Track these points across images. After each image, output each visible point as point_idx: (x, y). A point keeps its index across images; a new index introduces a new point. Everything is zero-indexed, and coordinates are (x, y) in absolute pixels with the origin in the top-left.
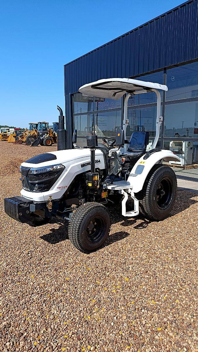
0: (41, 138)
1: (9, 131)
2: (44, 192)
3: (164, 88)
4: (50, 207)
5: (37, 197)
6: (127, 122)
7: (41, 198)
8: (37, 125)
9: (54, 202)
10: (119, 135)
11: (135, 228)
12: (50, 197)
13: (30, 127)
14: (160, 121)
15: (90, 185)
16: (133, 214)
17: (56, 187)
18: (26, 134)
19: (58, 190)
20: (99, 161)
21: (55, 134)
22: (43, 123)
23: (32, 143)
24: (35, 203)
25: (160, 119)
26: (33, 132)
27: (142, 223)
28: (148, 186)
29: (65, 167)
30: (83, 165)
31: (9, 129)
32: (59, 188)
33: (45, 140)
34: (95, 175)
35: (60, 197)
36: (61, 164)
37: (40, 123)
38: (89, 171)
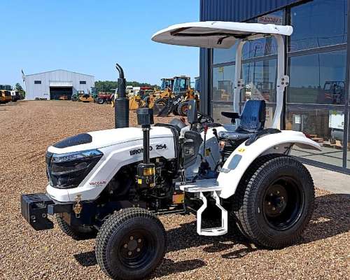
0: (175, 103)
1: (132, 92)
2: (70, 188)
3: (287, 30)
4: (77, 210)
5: (59, 194)
6: (241, 84)
7: (64, 197)
8: (173, 81)
9: (84, 204)
10: (190, 107)
11: (224, 256)
12: (78, 196)
13: (163, 85)
14: (283, 83)
15: (140, 182)
16: (215, 232)
17: (87, 183)
18: (154, 96)
19: (91, 187)
20: (165, 146)
21: (197, 95)
22: (182, 78)
23: (160, 110)
24: (56, 203)
25: (283, 79)
26: (165, 93)
27: (242, 250)
28: (248, 189)
29: (103, 155)
30: (133, 152)
31: (132, 89)
32: (93, 184)
33: (179, 107)
34: (149, 167)
35: (95, 196)
36: (97, 150)
37: (177, 78)
38: (142, 162)
